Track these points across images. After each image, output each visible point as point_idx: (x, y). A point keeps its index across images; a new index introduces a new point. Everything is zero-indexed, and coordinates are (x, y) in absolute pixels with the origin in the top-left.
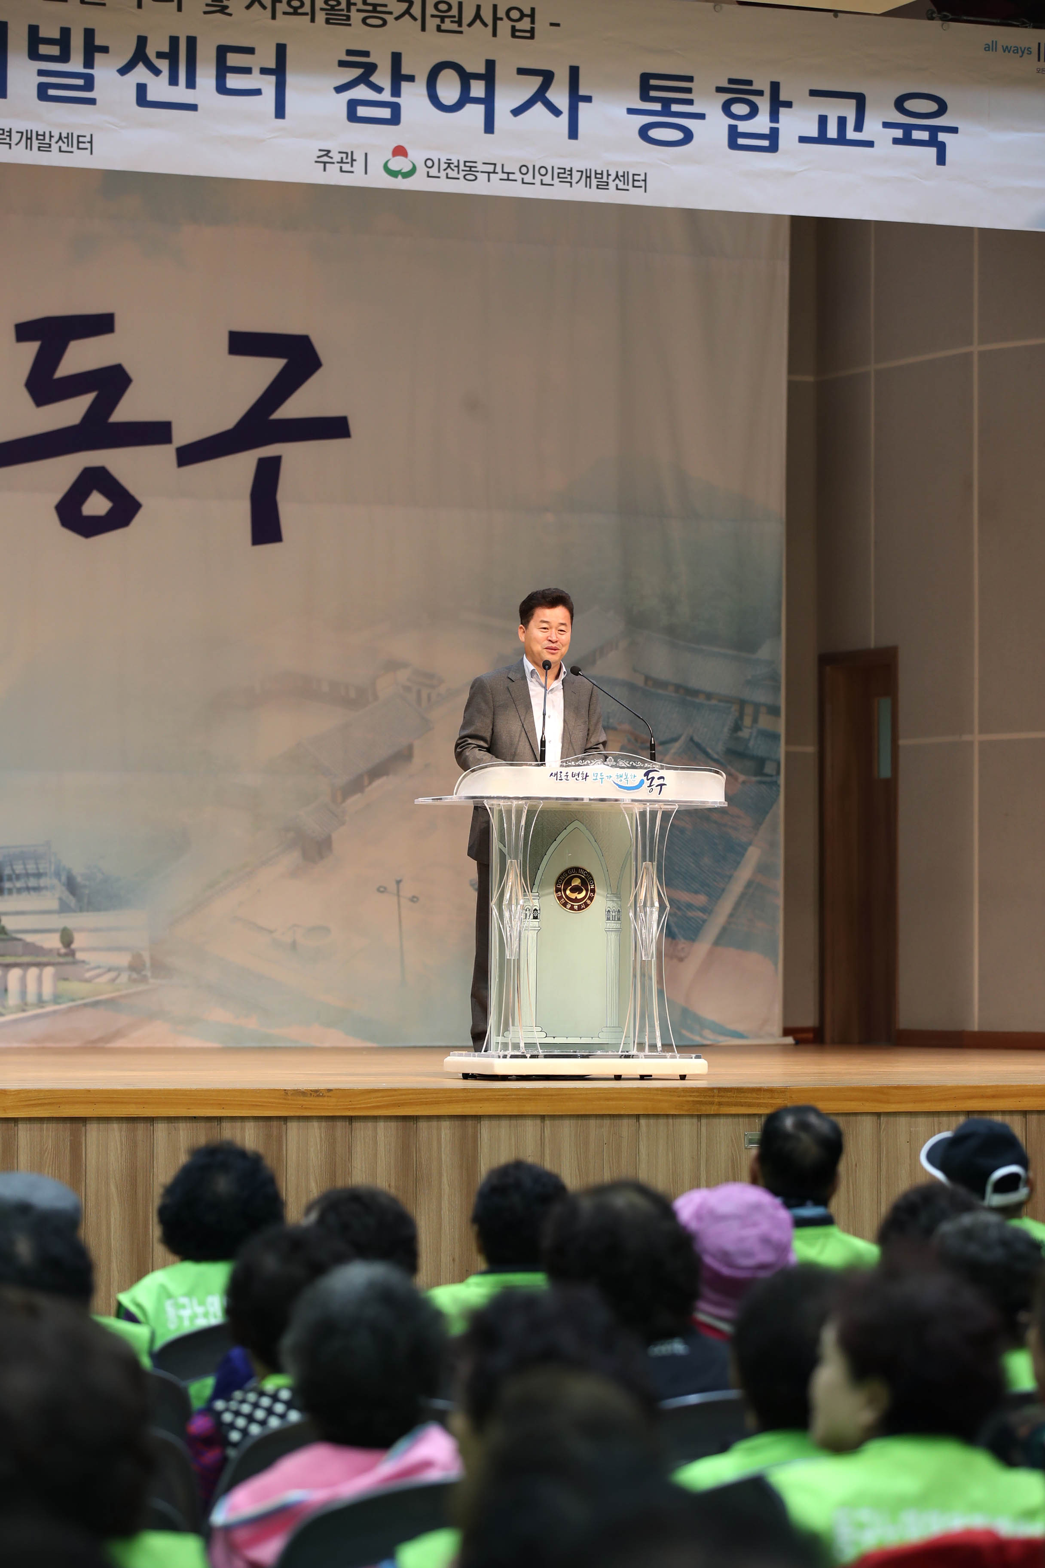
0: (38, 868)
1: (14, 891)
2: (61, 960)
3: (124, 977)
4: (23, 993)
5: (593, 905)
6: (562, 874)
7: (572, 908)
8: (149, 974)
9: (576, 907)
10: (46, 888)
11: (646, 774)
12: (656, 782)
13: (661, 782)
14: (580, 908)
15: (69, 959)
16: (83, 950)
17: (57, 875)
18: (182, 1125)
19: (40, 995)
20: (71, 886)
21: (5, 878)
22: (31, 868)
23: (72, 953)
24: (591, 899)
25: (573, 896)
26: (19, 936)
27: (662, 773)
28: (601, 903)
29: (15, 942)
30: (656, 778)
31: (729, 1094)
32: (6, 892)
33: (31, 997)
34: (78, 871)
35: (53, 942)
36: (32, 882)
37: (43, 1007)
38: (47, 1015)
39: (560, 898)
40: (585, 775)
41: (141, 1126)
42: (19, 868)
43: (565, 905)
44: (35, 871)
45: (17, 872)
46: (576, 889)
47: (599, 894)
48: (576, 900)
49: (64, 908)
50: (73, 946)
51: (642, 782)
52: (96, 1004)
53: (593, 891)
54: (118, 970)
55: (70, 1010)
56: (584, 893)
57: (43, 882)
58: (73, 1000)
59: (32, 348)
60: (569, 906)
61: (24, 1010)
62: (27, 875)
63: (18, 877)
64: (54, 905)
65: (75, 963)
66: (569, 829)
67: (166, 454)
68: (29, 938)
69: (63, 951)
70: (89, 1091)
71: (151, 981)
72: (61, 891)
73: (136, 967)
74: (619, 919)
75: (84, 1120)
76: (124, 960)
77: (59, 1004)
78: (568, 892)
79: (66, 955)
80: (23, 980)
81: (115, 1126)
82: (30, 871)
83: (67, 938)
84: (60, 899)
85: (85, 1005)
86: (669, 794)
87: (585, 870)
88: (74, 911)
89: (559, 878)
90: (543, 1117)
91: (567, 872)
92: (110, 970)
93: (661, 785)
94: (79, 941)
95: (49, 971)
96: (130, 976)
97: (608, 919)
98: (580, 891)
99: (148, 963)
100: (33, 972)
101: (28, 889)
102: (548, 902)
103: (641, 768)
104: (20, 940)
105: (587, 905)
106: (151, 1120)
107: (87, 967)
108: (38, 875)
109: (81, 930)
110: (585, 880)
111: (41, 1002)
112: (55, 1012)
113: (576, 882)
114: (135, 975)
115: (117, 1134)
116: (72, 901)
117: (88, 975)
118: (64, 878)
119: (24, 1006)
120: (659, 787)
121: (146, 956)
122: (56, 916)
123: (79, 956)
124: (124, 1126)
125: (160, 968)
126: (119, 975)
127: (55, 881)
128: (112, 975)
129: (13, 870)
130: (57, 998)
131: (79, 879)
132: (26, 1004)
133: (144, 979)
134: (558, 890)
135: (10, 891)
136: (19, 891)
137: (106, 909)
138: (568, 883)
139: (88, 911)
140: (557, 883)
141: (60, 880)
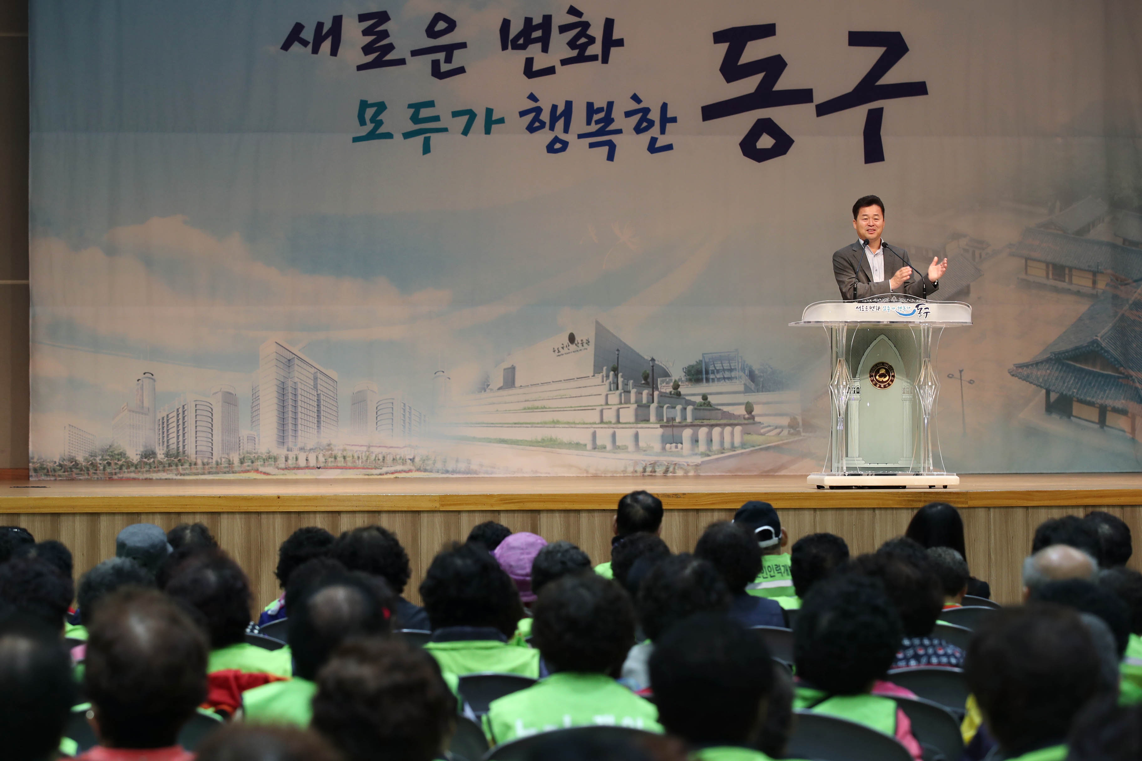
0: (730, 366)
1: (716, 379)
2: (746, 422)
3: (785, 432)
4: (722, 442)
5: (893, 385)
6: (873, 367)
7: (880, 387)
8: (801, 430)
9: (882, 386)
10: (736, 378)
11: (917, 306)
12: (923, 311)
13: (927, 310)
14: (885, 387)
15: (751, 421)
16: (759, 415)
17: (743, 370)
18: (596, 514)
19: (732, 443)
20: (752, 376)
21: (710, 372)
22: (726, 366)
23: (753, 418)
24: (892, 381)
25: (881, 379)
26: (719, 407)
27: (927, 305)
28: (899, 383)
29: (717, 411)
30: (923, 309)
31: (931, 496)
32: (711, 380)
33: (727, 445)
34: (756, 367)
35: (741, 411)
36: (727, 374)
37: (735, 451)
38: (738, 455)
39: (872, 381)
40: (878, 308)
41: (572, 515)
42: (718, 366)
43: (875, 385)
44: (729, 368)
45: (718, 368)
46: (883, 376)
47: (897, 378)
48: (883, 382)
49: (747, 390)
50: (753, 413)
51: (914, 311)
52: (767, 449)
53: (893, 376)
54: (782, 428)
55: (752, 452)
56: (887, 378)
57: (733, 374)
58: (754, 446)
59: (723, 47)
60: (878, 386)
61: (722, 453)
62: (724, 370)
63: (718, 371)
64: (742, 388)
65: (754, 423)
66: (878, 340)
67: (809, 109)
68: (725, 409)
69: (747, 416)
70: (541, 495)
71: (803, 434)
72: (745, 380)
73: (793, 426)
74: (911, 393)
75: (539, 511)
76: (785, 421)
77: (745, 449)
78: (877, 377)
79: (749, 419)
80: (722, 434)
81: (557, 515)
82: (725, 368)
83: (749, 409)
84: (745, 384)
85: (761, 449)
86: (931, 318)
87: (888, 364)
88: (754, 392)
89: (872, 369)
90: (815, 510)
91: (876, 365)
92: (776, 428)
93: (927, 313)
94: (757, 410)
95: (738, 429)
96: (789, 431)
97: (904, 393)
98: (885, 377)
99: (801, 424)
100: (728, 429)
101: (724, 378)
102: (865, 383)
103: (913, 302)
104: (720, 410)
105: (889, 385)
106: (578, 511)
107: (762, 426)
108: (731, 370)
109: (758, 403)
110: (889, 370)
111: (733, 448)
112: (742, 454)
113: (883, 371)
114: (792, 431)
115: (558, 519)
116: (752, 386)
117: (762, 431)
118: (747, 372)
119: (722, 450)
120: (926, 314)
121: (800, 419)
122: (742, 395)
123: (757, 419)
124: (562, 515)
125: (808, 426)
126: (782, 430)
127: (741, 374)
128: (778, 430)
129: (715, 367)
130: (743, 445)
131: (757, 372)
132: (724, 449)
133: (798, 433)
134: (871, 376)
135: (713, 380)
136: (719, 380)
137: (773, 391)
138: (878, 372)
139: (762, 392)
140: (870, 372)
141: (745, 373)
